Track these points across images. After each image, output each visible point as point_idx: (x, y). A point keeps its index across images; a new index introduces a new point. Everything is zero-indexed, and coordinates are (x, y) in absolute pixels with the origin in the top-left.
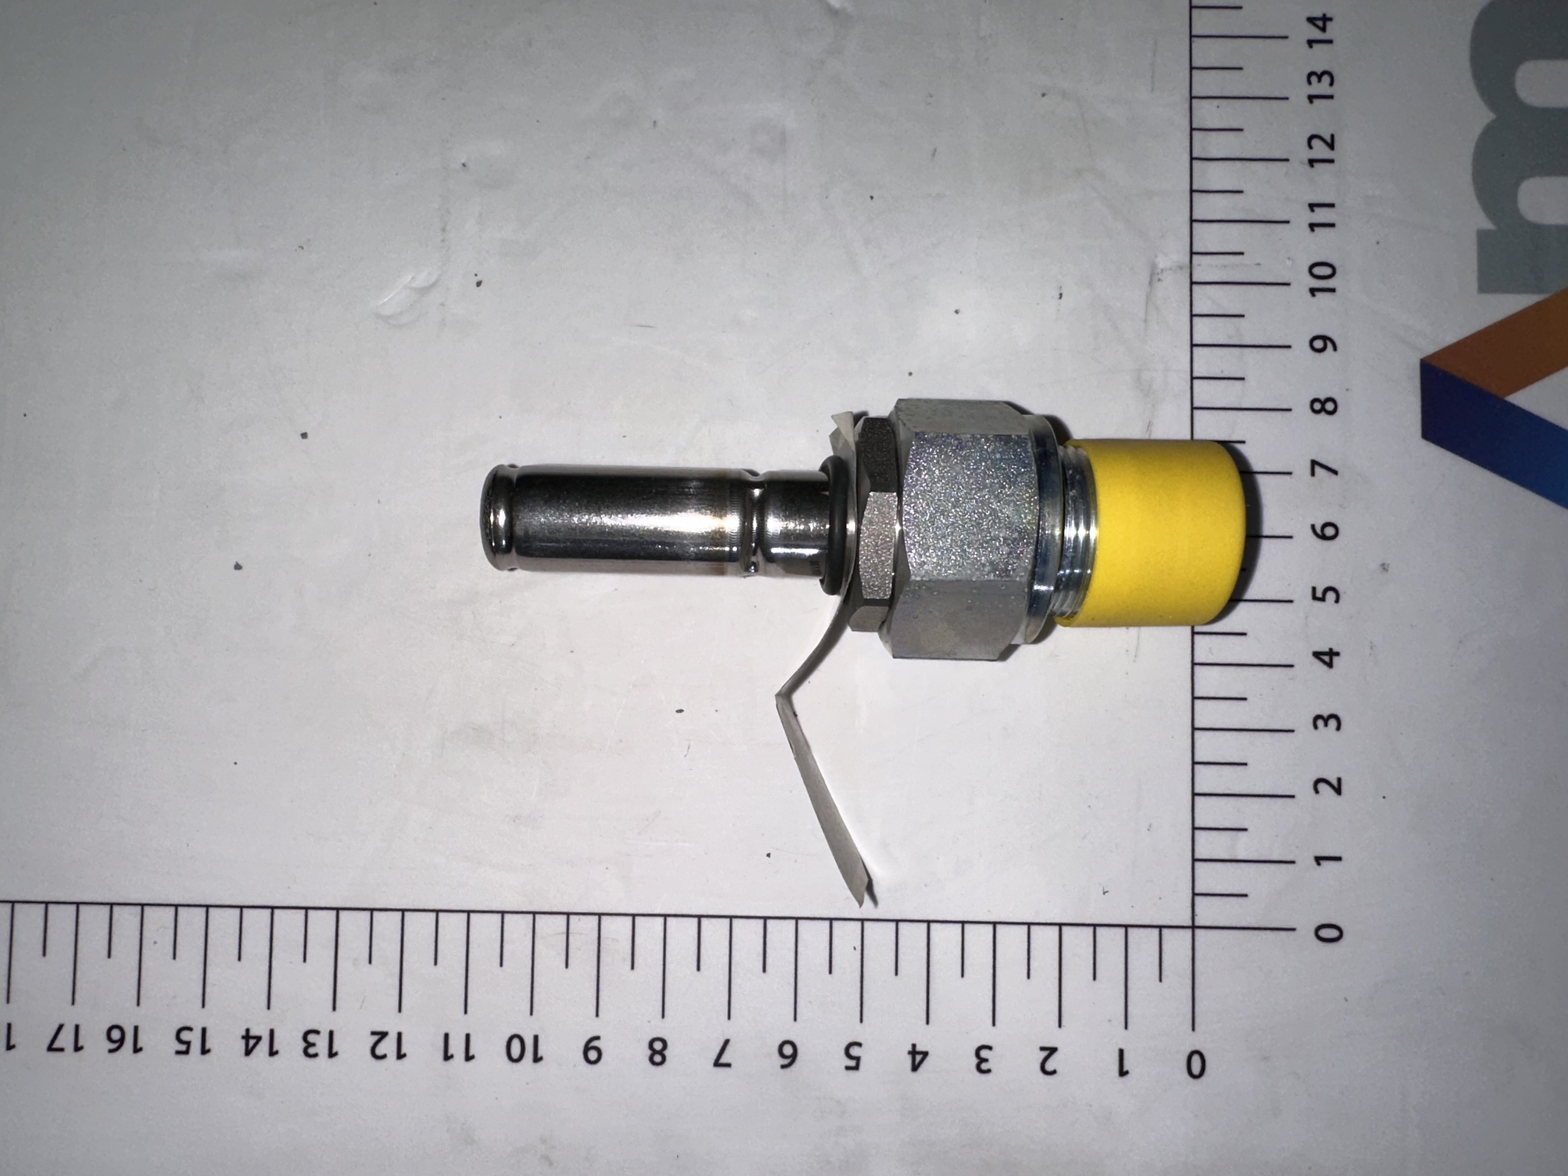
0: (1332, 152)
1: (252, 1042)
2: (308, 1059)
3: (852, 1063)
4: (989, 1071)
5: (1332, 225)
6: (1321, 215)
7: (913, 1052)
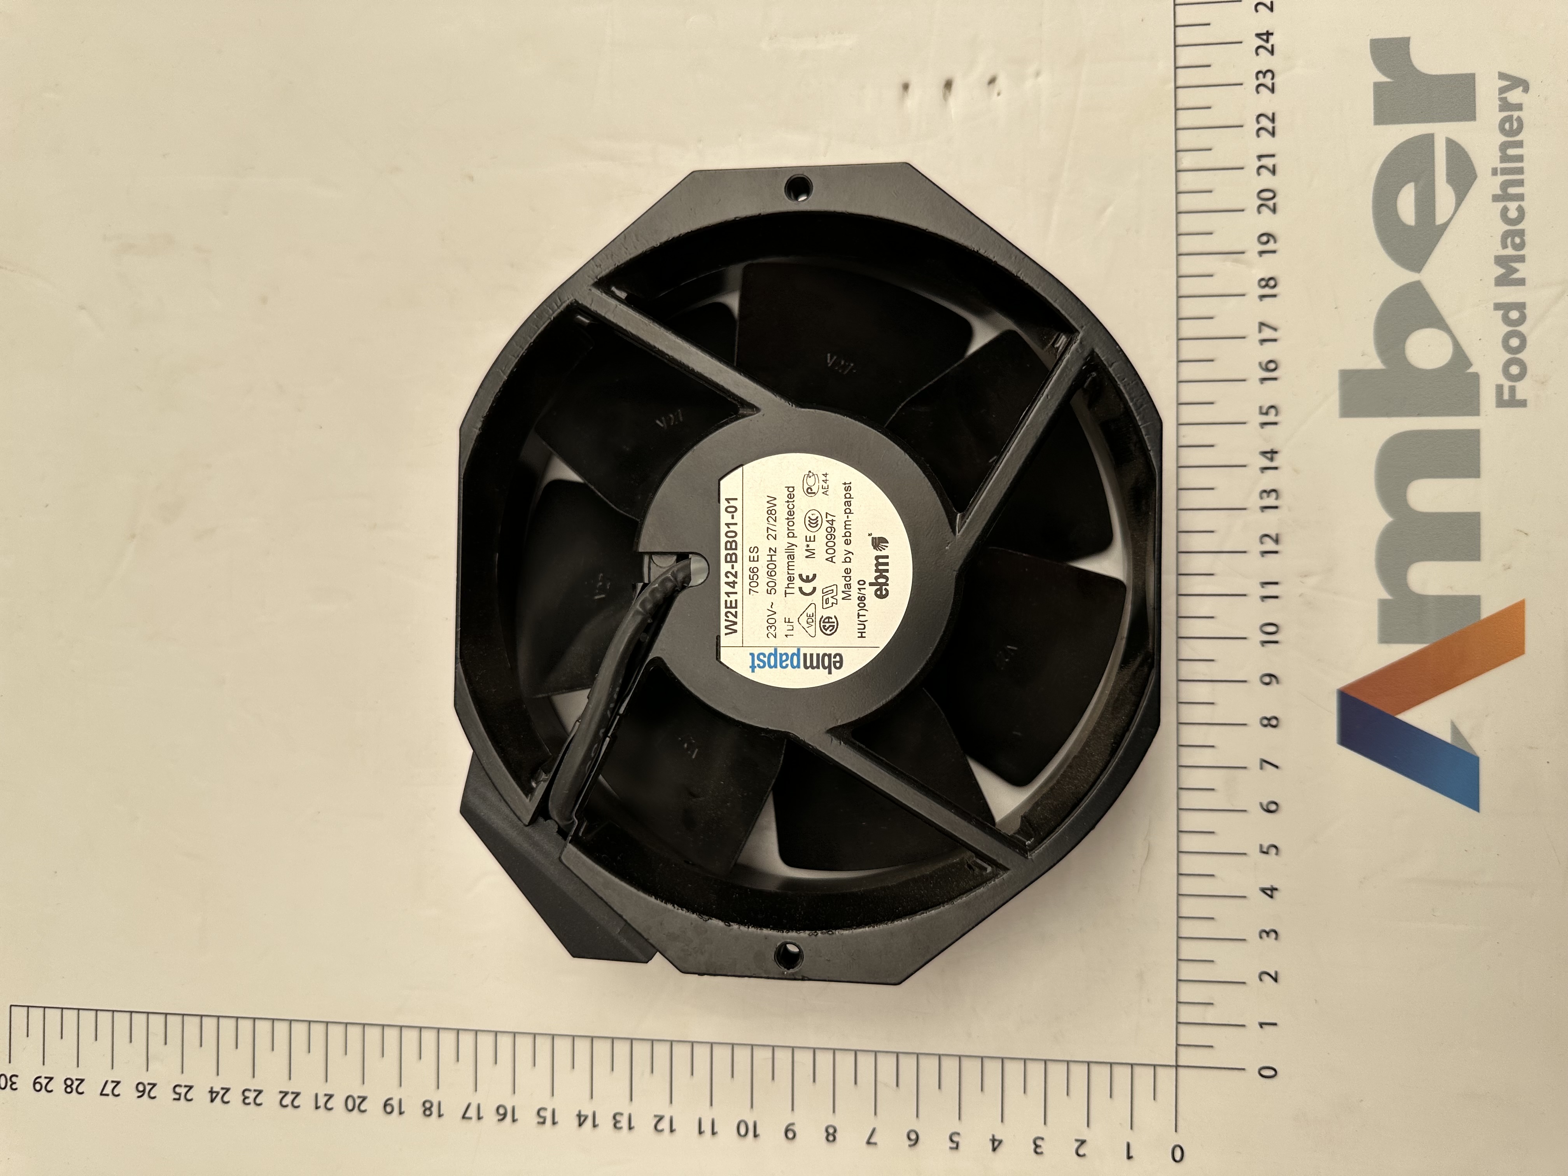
0: (1276, 546)
1: (582, 1119)
2: (616, 1130)
3: (954, 1145)
4: (1042, 1153)
5: (1276, 597)
6: (1271, 590)
7: (993, 1140)
